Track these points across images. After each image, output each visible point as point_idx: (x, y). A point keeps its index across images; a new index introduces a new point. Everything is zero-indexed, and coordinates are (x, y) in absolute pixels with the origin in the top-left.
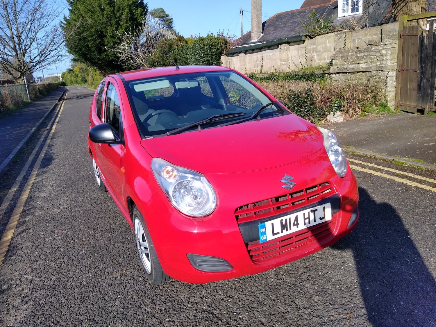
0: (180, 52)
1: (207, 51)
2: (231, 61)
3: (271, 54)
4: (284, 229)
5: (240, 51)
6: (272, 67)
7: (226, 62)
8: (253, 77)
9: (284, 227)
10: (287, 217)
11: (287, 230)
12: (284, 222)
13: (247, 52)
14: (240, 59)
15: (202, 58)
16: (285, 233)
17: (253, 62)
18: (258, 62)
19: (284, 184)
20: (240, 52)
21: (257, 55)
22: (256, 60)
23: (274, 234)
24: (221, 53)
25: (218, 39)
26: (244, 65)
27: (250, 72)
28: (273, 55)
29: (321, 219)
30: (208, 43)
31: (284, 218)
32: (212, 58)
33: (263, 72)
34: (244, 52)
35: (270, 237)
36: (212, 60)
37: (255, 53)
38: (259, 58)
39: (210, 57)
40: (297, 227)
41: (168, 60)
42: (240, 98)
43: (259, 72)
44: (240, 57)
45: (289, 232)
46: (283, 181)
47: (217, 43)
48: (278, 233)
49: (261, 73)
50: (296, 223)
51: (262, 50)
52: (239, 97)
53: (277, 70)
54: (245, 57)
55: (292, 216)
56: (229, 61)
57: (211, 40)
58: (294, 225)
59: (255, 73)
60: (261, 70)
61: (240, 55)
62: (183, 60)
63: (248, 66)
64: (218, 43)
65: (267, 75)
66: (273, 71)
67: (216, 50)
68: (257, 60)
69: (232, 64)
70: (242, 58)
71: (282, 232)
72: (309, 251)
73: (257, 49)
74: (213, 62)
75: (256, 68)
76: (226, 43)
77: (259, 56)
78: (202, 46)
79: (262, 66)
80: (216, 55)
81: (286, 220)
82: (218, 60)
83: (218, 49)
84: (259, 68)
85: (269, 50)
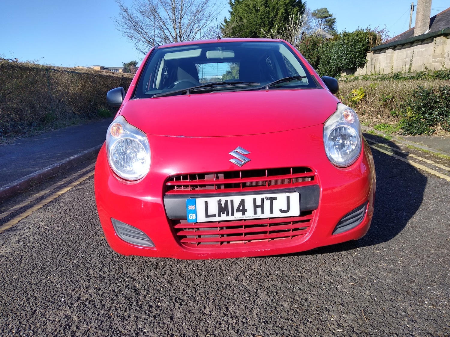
0: (325, 49)
1: (351, 47)
2: (378, 59)
3: (423, 49)
4: (223, 213)
6: (423, 65)
7: (372, 60)
8: (397, 76)
9: (223, 209)
11: (227, 215)
12: (223, 203)
13: (396, 48)
14: (387, 56)
15: (344, 56)
16: (224, 217)
17: (402, 60)
18: (407, 59)
19: (233, 157)
20: (388, 48)
21: (407, 51)
22: (405, 57)
23: (207, 216)
24: (367, 50)
25: (366, 34)
26: (390, 63)
27: (397, 70)
28: (426, 50)
29: (281, 211)
30: (353, 39)
31: (223, 199)
32: (355, 55)
33: (412, 71)
34: (393, 47)
35: (202, 218)
36: (355, 58)
37: (406, 48)
38: (409, 54)
39: (353, 54)
40: (244, 214)
41: (310, 58)
42: (365, 96)
43: (407, 71)
44: (387, 54)
45: (230, 218)
47: (363, 39)
48: (214, 216)
49: (409, 71)
50: (241, 208)
51: (414, 44)
52: (364, 95)
53: (428, 69)
54: (393, 53)
55: (237, 200)
56: (375, 58)
57: (357, 35)
58: (238, 210)
59: (402, 72)
60: (410, 69)
61: (387, 51)
62: (326, 59)
63: (395, 64)
64: (366, 39)
65: (414, 75)
66: (423, 69)
67: (361, 46)
68: (407, 57)
69: (378, 62)
70: (390, 55)
71: (220, 215)
73: (407, 43)
74: (356, 60)
75: (404, 66)
76: (375, 38)
77: (409, 52)
78: (346, 42)
79: (411, 64)
80: (361, 52)
81: (227, 202)
82: (362, 58)
83: (363, 45)
84: (408, 66)
85: (421, 44)
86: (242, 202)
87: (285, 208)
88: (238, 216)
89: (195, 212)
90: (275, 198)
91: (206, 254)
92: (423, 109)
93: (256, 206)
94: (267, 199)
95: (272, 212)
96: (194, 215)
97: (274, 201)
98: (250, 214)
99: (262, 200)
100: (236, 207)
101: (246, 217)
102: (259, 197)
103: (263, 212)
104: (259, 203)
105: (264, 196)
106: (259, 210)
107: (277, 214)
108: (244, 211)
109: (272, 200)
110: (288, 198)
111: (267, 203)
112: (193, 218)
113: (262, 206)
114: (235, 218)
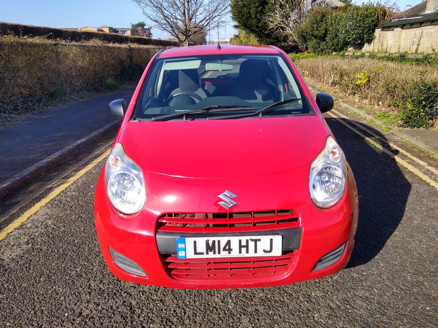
0: (333, 22)
1: (360, 22)
2: (386, 36)
3: (433, 31)
4: (211, 251)
5: (397, 24)
6: (431, 47)
7: (380, 36)
8: (403, 57)
9: (210, 248)
10: (216, 239)
12: (211, 243)
13: (405, 27)
14: (395, 34)
15: (352, 31)
16: (211, 255)
17: (410, 39)
18: (415, 39)
20: (397, 26)
21: (416, 31)
22: (413, 37)
23: (196, 253)
24: (376, 26)
25: (376, 9)
26: (397, 42)
28: (435, 31)
30: (362, 14)
32: (363, 31)
33: (419, 52)
34: (401, 26)
35: (191, 255)
36: (363, 33)
38: (418, 34)
39: (361, 29)
41: (318, 30)
42: (369, 81)
43: (414, 52)
44: (395, 32)
45: (217, 256)
46: (220, 196)
47: (373, 14)
49: (416, 52)
50: (227, 248)
51: (423, 25)
52: (367, 79)
53: (435, 52)
54: (401, 32)
56: (383, 35)
57: (367, 10)
58: (224, 249)
59: (409, 52)
60: (417, 50)
61: (396, 29)
62: (334, 31)
63: (402, 44)
64: (375, 14)
66: (430, 52)
67: (370, 22)
68: (415, 37)
69: (386, 40)
70: (398, 33)
71: (207, 253)
72: (247, 284)
73: (416, 23)
74: (364, 36)
75: (411, 46)
76: (385, 13)
77: (417, 32)
78: (355, 16)
79: (419, 45)
80: (370, 27)
82: (370, 34)
83: (373, 21)
84: (415, 47)
85: (431, 25)
86: (229, 243)
87: (268, 249)
88: (224, 254)
89: (185, 249)
90: (259, 240)
91: (194, 285)
92: (424, 103)
93: (241, 247)
94: (252, 240)
95: (256, 251)
96: (183, 252)
97: (258, 242)
98: (235, 253)
99: (247, 241)
100: (222, 246)
101: (231, 256)
102: (244, 239)
103: (247, 252)
104: (244, 243)
105: (249, 238)
106: (244, 250)
107: (260, 254)
108: (230, 250)
109: (256, 241)
110: (271, 240)
111: (251, 245)
112: (183, 255)
113: (247, 246)
114: (222, 256)
